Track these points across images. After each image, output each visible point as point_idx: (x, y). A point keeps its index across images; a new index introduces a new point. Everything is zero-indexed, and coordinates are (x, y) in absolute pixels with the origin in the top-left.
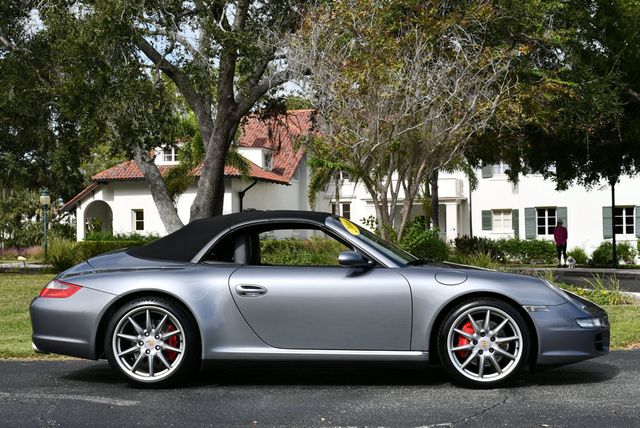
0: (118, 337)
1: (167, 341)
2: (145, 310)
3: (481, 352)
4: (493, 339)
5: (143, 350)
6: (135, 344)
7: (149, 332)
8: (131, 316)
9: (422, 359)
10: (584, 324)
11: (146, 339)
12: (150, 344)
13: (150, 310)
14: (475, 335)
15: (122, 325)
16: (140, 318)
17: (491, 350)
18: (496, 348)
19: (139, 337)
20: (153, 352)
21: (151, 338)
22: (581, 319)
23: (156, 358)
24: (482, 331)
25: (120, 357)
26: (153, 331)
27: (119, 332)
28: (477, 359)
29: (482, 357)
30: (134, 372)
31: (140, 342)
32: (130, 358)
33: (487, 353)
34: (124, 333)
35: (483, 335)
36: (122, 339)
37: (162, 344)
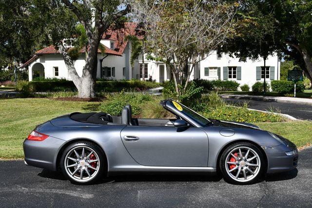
0: (67, 158)
1: (91, 164)
2: (83, 148)
3: (242, 168)
4: (245, 160)
5: (79, 166)
6: (75, 163)
7: (83, 158)
8: (75, 149)
9: (213, 171)
10: (289, 154)
11: (81, 161)
12: (83, 164)
13: (85, 148)
14: (237, 162)
15: (70, 153)
16: (79, 151)
17: (247, 166)
18: (249, 164)
19: (78, 159)
20: (84, 168)
21: (83, 161)
22: (287, 152)
23: (84, 171)
24: (240, 159)
25: (67, 168)
26: (85, 158)
27: (68, 156)
28: (242, 172)
29: (244, 170)
30: (73, 176)
31: (78, 162)
32: (72, 169)
33: (245, 168)
34: (71, 157)
35: (241, 160)
36: (69, 159)
37: (88, 165)
